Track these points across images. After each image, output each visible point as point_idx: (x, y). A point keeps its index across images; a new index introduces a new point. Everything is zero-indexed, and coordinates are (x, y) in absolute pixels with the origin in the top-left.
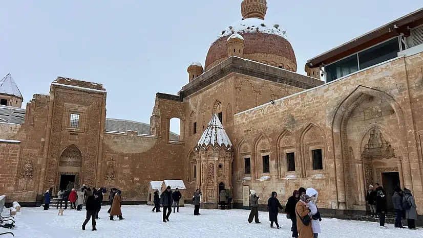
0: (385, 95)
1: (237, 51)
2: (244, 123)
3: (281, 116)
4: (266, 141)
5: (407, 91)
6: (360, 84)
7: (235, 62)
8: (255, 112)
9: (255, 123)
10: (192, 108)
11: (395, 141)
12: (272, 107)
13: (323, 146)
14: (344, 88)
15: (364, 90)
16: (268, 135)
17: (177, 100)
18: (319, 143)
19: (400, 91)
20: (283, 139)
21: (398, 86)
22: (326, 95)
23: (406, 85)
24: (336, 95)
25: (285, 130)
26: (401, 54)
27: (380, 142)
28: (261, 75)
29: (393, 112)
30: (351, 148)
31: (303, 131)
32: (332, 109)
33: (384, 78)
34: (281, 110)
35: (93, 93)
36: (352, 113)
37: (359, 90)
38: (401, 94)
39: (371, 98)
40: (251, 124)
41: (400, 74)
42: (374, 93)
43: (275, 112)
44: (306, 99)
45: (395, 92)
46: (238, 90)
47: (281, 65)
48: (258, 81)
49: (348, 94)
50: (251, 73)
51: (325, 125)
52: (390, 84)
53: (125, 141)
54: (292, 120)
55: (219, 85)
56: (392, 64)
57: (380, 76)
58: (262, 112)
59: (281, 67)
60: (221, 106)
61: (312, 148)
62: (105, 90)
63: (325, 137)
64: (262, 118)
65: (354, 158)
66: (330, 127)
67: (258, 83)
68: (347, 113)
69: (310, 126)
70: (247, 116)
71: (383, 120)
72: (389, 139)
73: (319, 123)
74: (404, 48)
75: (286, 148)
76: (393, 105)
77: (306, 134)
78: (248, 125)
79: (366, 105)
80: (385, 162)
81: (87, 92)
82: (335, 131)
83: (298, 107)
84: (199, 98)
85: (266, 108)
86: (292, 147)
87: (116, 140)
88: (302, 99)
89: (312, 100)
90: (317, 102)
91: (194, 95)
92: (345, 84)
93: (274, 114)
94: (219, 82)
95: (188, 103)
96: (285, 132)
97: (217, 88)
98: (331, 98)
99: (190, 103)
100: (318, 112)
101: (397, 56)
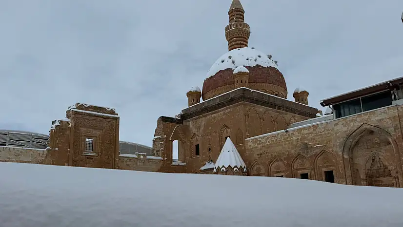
0: (384, 131)
1: (244, 82)
2: (256, 147)
3: (295, 143)
4: (281, 163)
5: (400, 130)
6: (365, 122)
7: (244, 92)
8: (268, 138)
9: (268, 147)
10: (194, 130)
11: (391, 165)
12: (286, 135)
13: (334, 168)
14: (352, 124)
15: (368, 127)
16: (282, 158)
17: (178, 123)
18: (331, 166)
19: (395, 129)
20: (297, 162)
21: (394, 126)
22: (336, 128)
23: (399, 125)
24: (345, 129)
25: (298, 155)
26: (394, 103)
27: (379, 165)
28: (264, 103)
29: (389, 143)
30: (357, 170)
31: (316, 156)
32: (342, 139)
33: (383, 119)
34: (294, 138)
35: (108, 118)
36: (357, 143)
37: (365, 126)
38: (396, 132)
39: (372, 132)
40: (264, 149)
41: (395, 117)
42: (376, 130)
43: (289, 139)
44: (318, 130)
45: (391, 129)
46: (247, 117)
47: (277, 93)
48: (261, 109)
49: (356, 129)
50: (257, 102)
51: (336, 152)
52: (388, 124)
53: (136, 164)
54: (306, 147)
55: (227, 111)
56: (388, 109)
57: (380, 118)
58: (276, 139)
59: (276, 95)
60: (229, 130)
61: (324, 170)
62: (117, 114)
63: (336, 161)
64: (274, 144)
65: (360, 177)
66: (341, 153)
67: (261, 110)
68: (353, 143)
69: (323, 152)
70: (260, 141)
71: (381, 149)
72: (387, 163)
73: (331, 150)
74: (395, 100)
75: (300, 169)
76: (390, 140)
77: (319, 158)
78: (261, 149)
79: (369, 137)
80: (382, 180)
81: (102, 117)
82: (346, 156)
83: (311, 136)
84: (203, 121)
85: (279, 136)
86: (305, 169)
87: (128, 163)
88: (314, 130)
89: (323, 131)
90: (329, 133)
91: (196, 119)
92: (353, 121)
93: (288, 141)
94: (227, 109)
95: (189, 126)
96: (299, 156)
97: (224, 113)
98: (340, 130)
99: (191, 126)
100: (330, 141)
101: (391, 104)
